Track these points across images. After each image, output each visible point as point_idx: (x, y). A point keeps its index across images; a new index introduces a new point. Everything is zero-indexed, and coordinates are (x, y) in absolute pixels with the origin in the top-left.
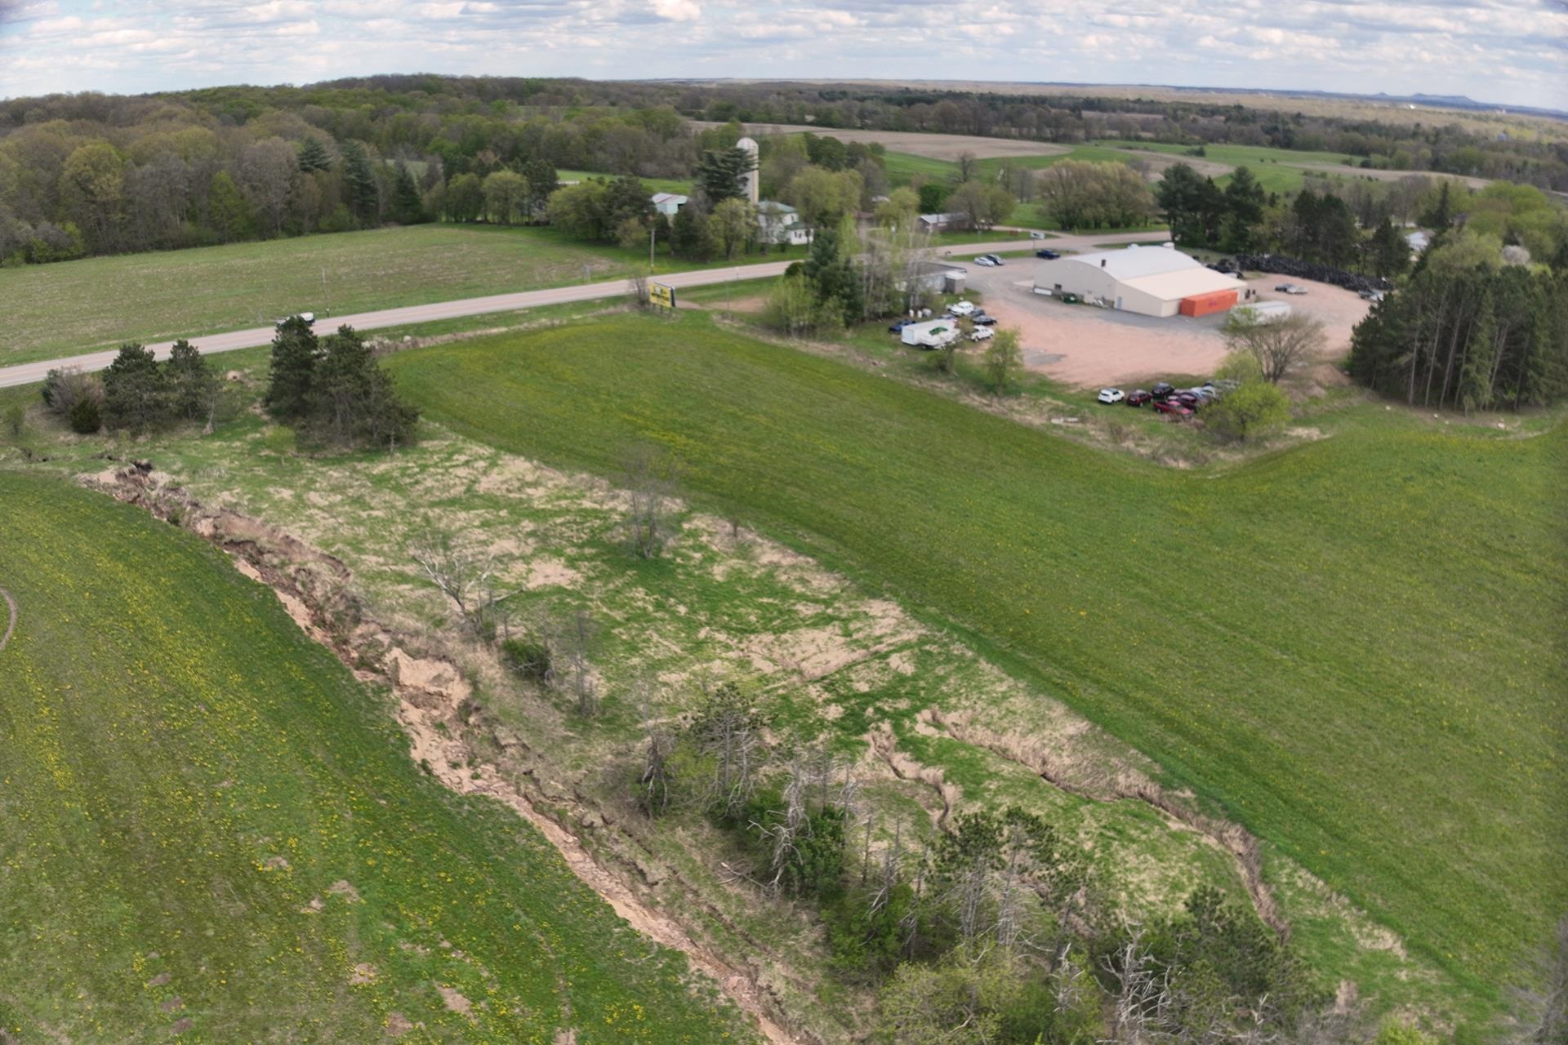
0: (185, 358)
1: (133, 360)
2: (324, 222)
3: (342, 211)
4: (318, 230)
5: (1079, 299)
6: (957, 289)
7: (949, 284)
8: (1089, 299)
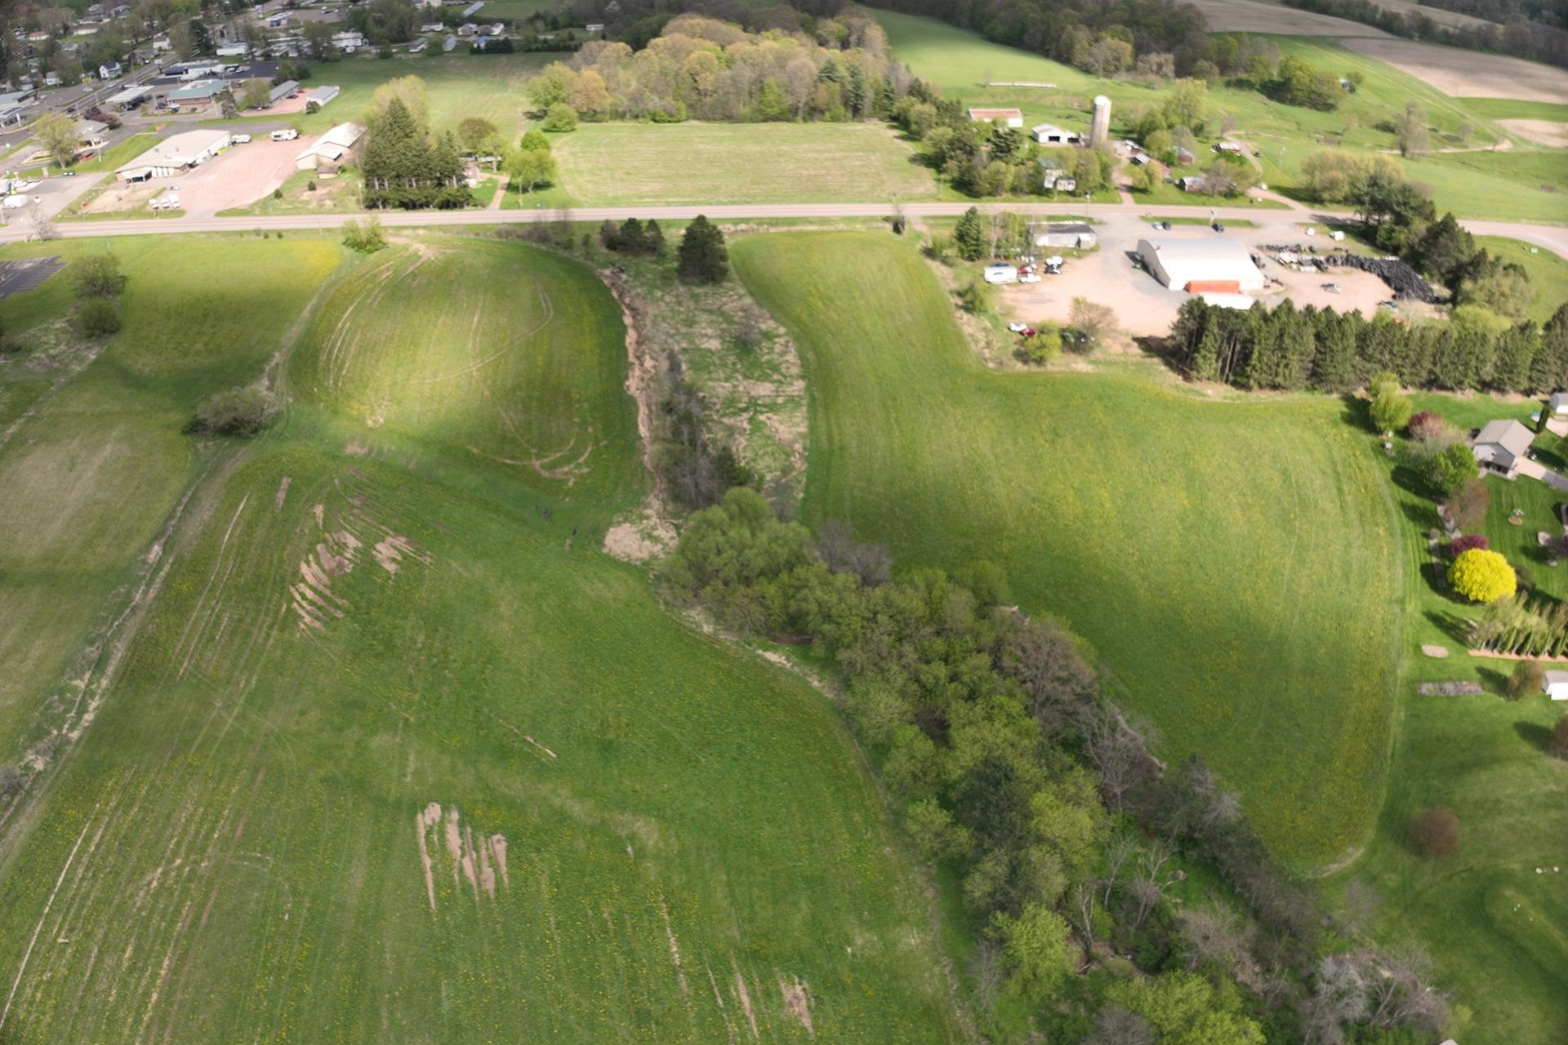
0: (654, 226)
1: (632, 224)
2: (827, 116)
3: (841, 110)
4: (823, 119)
5: (1145, 267)
6: (1083, 246)
7: (1079, 242)
8: (1151, 269)
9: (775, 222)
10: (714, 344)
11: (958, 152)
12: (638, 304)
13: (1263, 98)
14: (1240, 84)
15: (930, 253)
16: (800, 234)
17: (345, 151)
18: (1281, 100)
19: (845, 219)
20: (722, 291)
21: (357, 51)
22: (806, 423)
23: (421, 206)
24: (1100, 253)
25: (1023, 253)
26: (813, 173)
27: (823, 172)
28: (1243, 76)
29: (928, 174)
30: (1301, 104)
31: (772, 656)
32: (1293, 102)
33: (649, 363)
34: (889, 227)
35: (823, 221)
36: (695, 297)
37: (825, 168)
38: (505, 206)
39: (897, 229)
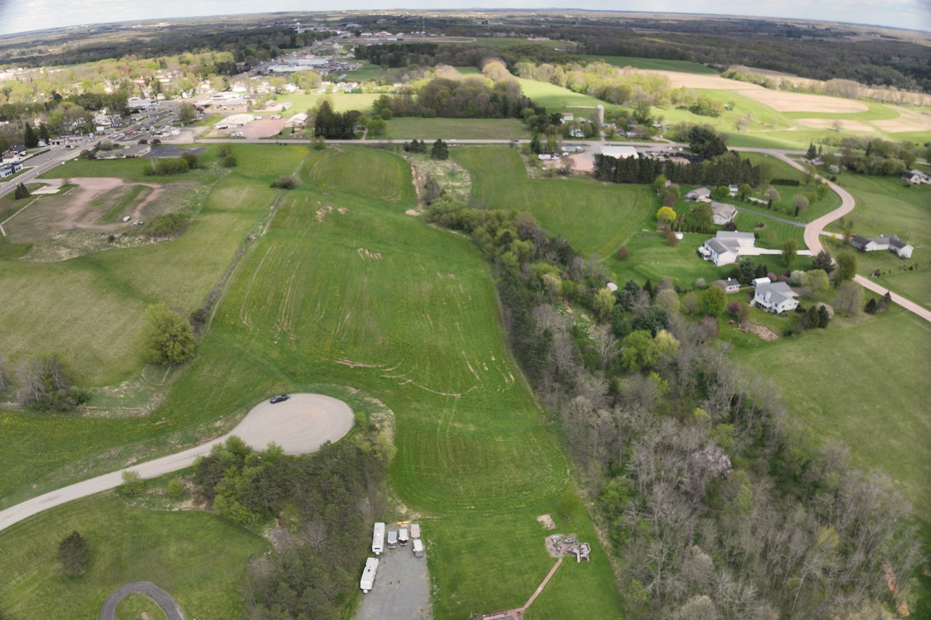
0: (422, 143)
1: (415, 142)
2: (494, 116)
3: (499, 113)
4: (492, 117)
9: (468, 144)
10: (442, 174)
12: (416, 165)
13: (691, 113)
14: (681, 108)
15: (521, 152)
16: (476, 148)
17: (303, 123)
18: (698, 114)
19: (493, 144)
21: (294, 92)
25: (555, 152)
26: (484, 131)
27: (488, 131)
28: (683, 104)
30: (706, 115)
31: (453, 232)
32: (702, 114)
33: (419, 178)
34: (509, 146)
36: (436, 163)
38: (366, 139)
39: (512, 146)
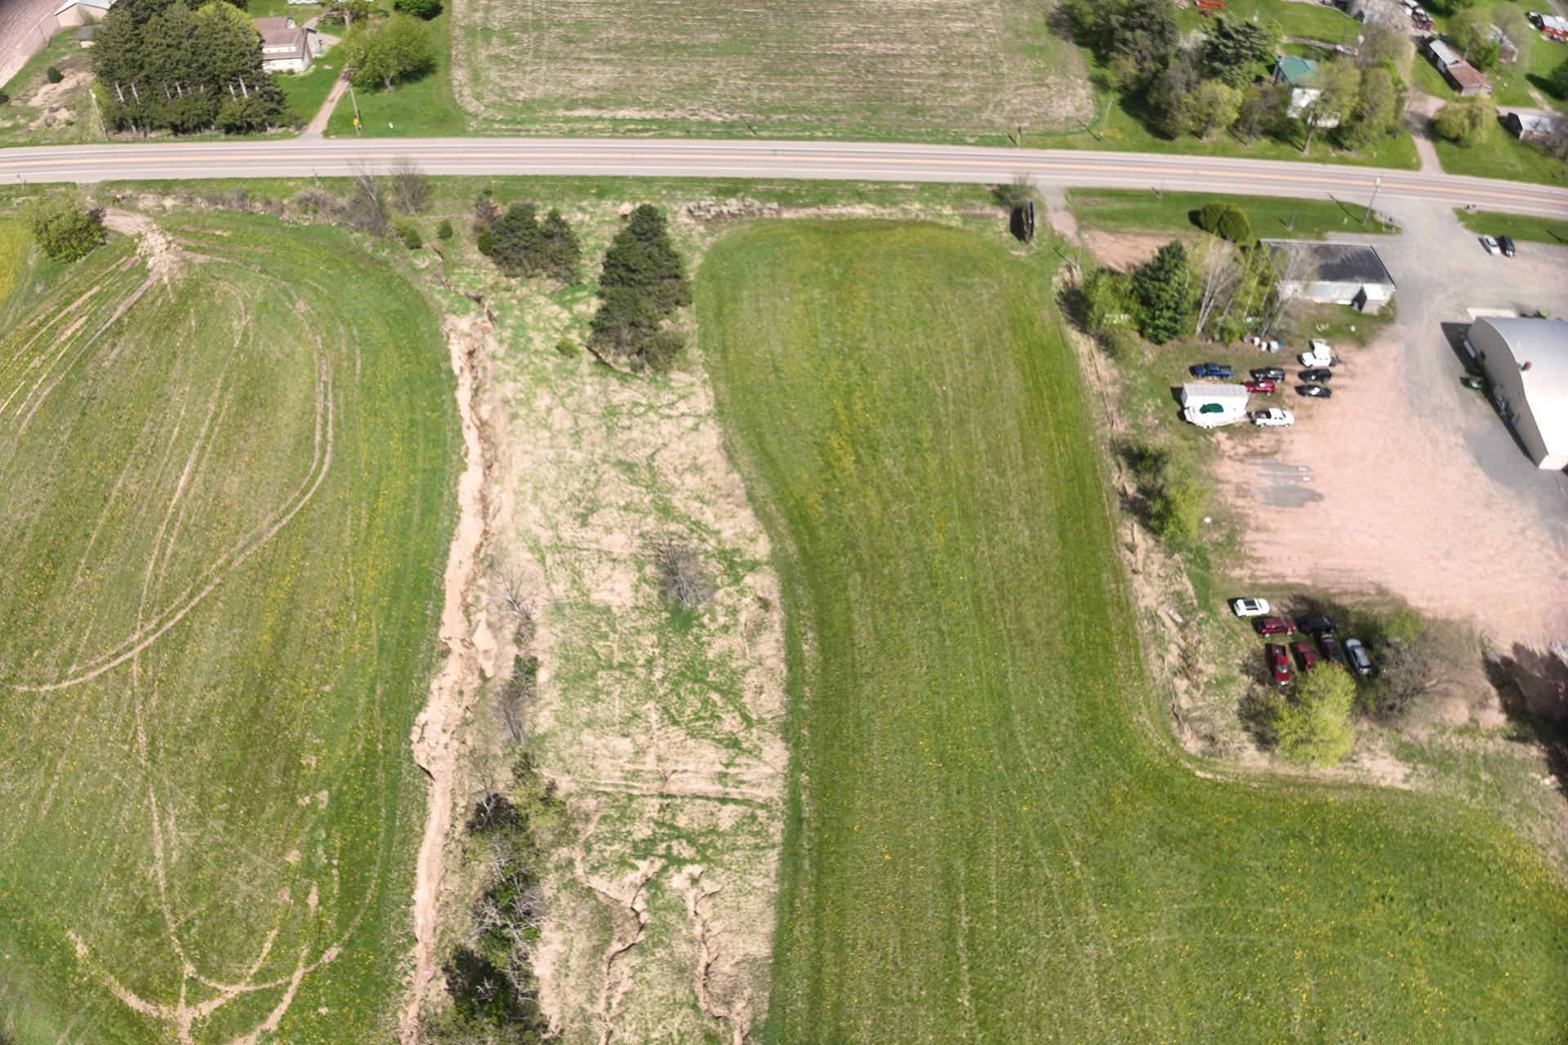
5: (1488, 390)
6: (1368, 309)
7: (1360, 299)
8: (1498, 392)
11: (1139, 32)
15: (1077, 306)
20: (667, 397)
22: (768, 926)
23: (197, 128)
24: (1399, 328)
25: (1256, 332)
26: (881, 48)
27: (899, 47)
29: (1078, 59)
34: (1003, 216)
35: (885, 192)
37: (902, 36)
38: (341, 126)
39: (1020, 225)
